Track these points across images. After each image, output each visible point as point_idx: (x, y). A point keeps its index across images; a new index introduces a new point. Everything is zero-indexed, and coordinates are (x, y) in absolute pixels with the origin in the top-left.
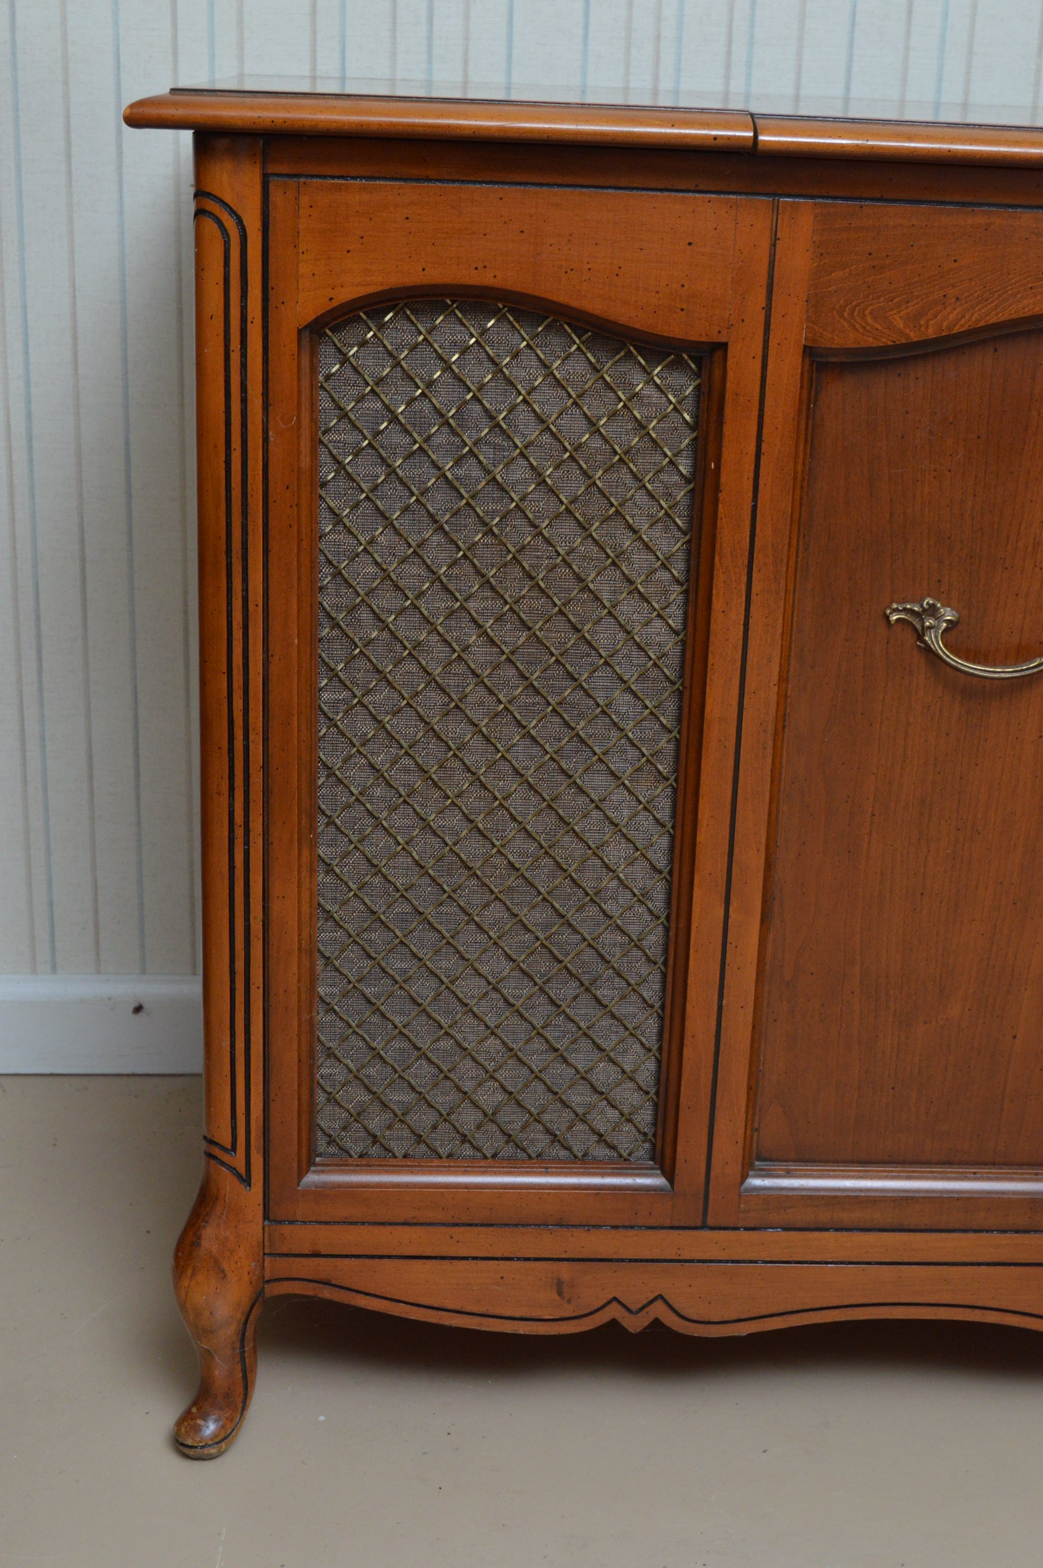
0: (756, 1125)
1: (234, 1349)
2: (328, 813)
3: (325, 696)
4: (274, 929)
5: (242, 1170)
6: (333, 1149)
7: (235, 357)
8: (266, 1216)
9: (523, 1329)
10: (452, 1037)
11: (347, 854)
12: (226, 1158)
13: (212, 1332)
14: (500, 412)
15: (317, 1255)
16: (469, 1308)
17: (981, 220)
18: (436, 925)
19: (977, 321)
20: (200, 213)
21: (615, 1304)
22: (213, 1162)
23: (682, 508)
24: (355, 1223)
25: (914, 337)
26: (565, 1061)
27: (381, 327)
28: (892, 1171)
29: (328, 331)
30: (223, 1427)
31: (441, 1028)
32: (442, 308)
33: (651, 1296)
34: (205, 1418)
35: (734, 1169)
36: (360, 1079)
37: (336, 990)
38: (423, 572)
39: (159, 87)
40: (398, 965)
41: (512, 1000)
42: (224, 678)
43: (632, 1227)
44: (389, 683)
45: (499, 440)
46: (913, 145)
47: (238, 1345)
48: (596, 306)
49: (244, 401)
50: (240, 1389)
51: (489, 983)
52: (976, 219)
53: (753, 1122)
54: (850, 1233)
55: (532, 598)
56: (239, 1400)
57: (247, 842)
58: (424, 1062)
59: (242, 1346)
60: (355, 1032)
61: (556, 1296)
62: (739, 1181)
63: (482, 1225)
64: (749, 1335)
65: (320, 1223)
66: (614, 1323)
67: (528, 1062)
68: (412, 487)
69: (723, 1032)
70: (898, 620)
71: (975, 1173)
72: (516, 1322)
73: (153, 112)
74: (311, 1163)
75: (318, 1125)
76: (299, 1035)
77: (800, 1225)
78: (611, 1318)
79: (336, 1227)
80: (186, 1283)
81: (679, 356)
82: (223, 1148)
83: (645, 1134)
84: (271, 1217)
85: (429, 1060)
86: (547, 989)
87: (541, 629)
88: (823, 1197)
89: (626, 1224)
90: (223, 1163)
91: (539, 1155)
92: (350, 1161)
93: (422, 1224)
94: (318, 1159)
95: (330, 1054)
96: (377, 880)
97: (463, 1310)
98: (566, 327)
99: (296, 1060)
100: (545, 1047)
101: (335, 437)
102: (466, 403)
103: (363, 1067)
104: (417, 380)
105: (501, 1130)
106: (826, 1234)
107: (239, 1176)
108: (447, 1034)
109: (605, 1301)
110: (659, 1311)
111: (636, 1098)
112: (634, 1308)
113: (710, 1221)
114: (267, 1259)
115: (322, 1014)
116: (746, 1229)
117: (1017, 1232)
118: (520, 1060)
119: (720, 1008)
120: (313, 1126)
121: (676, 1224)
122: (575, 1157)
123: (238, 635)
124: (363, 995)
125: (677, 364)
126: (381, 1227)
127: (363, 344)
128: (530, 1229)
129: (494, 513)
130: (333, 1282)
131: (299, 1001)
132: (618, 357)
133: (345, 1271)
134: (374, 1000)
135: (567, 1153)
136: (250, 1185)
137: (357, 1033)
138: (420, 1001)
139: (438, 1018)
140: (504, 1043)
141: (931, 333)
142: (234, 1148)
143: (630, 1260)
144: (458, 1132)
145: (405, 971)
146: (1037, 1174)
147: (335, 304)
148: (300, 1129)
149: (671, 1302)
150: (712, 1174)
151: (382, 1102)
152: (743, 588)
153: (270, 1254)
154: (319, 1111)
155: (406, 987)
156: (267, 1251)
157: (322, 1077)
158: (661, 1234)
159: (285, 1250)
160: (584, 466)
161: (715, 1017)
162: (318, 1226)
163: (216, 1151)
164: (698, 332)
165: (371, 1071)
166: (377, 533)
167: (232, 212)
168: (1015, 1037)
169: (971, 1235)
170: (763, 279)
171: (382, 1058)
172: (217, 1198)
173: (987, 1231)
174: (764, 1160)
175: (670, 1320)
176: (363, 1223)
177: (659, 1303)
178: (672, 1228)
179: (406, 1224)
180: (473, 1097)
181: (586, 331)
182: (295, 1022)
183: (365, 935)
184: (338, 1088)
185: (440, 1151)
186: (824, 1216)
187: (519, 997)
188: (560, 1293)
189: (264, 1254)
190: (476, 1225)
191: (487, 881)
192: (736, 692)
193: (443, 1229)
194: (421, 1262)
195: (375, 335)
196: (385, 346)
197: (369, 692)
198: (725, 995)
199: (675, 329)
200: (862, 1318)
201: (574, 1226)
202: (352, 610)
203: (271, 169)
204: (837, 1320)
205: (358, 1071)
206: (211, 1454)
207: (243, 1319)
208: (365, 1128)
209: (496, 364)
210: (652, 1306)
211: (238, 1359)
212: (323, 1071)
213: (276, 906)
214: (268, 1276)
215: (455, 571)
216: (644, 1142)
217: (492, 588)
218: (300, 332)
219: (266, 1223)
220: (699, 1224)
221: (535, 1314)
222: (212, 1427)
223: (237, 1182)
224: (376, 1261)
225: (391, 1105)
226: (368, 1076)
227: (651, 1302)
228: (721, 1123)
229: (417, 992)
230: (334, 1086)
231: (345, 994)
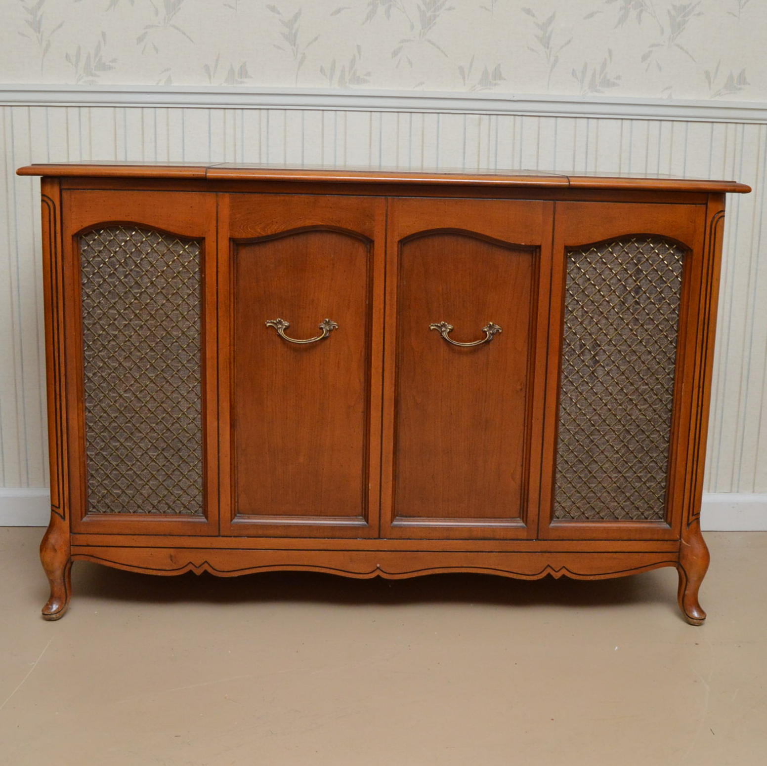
0: (236, 500)
1: (61, 580)
2: (88, 392)
3: (87, 353)
4: (70, 428)
5: (62, 514)
6: (94, 510)
7: (53, 244)
8: (71, 532)
9: (160, 574)
10: (133, 470)
11: (95, 406)
12: (57, 510)
13: (53, 572)
14: (137, 260)
15: (88, 546)
17: (282, 198)
18: (126, 430)
19: (284, 229)
20: (43, 201)
21: (190, 564)
22: (53, 512)
23: (198, 291)
24: (101, 534)
25: (264, 234)
26: (171, 478)
27: (100, 235)
29: (83, 237)
30: (58, 608)
31: (129, 466)
32: (118, 229)
33: (203, 562)
34: (52, 605)
35: (228, 515)
36: (103, 485)
37: (93, 453)
38: (115, 312)
39: (27, 164)
40: (114, 444)
41: (152, 457)
42: (52, 346)
43: (195, 536)
44: (107, 349)
45: (138, 270)
46: (253, 175)
47: (62, 578)
48: (163, 227)
49: (56, 258)
50: (64, 596)
51: (144, 450)
52: (280, 198)
53: (235, 499)
54: (270, 538)
55: (151, 320)
56: (64, 599)
57: (60, 400)
58: (124, 479)
59: (64, 580)
60: (100, 468)
61: (170, 561)
62: (230, 519)
63: (144, 535)
64: (238, 576)
65: (89, 534)
66: (191, 572)
67: (158, 478)
68: (111, 285)
69: (220, 465)
70: (269, 326)
72: (157, 571)
73: (24, 171)
74: (86, 514)
75: (89, 501)
76: (80, 466)
77: (252, 535)
78: (189, 569)
79: (94, 535)
80: (43, 553)
81: (193, 243)
82: (56, 507)
83: (199, 505)
84: (73, 532)
86: (163, 452)
87: (154, 330)
88: (259, 525)
89: (193, 535)
90: (57, 513)
91: (164, 512)
92: (100, 513)
93: (124, 535)
94: (89, 513)
95: (92, 476)
96: (105, 415)
97: (140, 566)
98: (158, 234)
99: (79, 475)
100: (164, 473)
101: (87, 269)
102: (127, 258)
103: (104, 480)
104: (112, 251)
105: (151, 503)
106: (262, 539)
107: (61, 516)
108: (130, 468)
109: (187, 563)
110: (206, 567)
111: (196, 492)
112: (198, 566)
113: (222, 534)
114: (72, 547)
115: (89, 461)
116: (235, 537)
117: (328, 538)
118: (155, 478)
119: (219, 457)
120: (87, 502)
121: (210, 535)
122: (176, 513)
123: (56, 331)
124: (102, 454)
125: (192, 245)
127: (94, 240)
128: (161, 536)
129: (137, 293)
130: (95, 556)
131: (79, 454)
132: (174, 243)
133: (98, 551)
134: (106, 457)
135: (173, 511)
136: (65, 520)
138: (121, 457)
139: (128, 463)
140: (150, 472)
141: (269, 233)
142: (59, 507)
143: (195, 548)
144: (137, 504)
145: (116, 446)
146: (335, 518)
147: (83, 227)
148: (81, 501)
149: (210, 563)
150: (221, 516)
151: (110, 493)
152: (216, 314)
153: (73, 545)
154: (89, 496)
155: (116, 452)
157: (90, 484)
158: (205, 538)
159: (77, 544)
160: (165, 277)
161: (217, 460)
163: (54, 508)
164: (195, 234)
166: (101, 299)
167: (51, 200)
168: (323, 469)
170: (215, 218)
171: (110, 477)
174: (241, 513)
175: (210, 570)
176: (104, 534)
177: (206, 565)
178: (208, 536)
179: (118, 534)
180: (141, 491)
181: (163, 235)
182: (78, 461)
183: (102, 434)
184: (95, 488)
185: (131, 511)
186: (260, 532)
187: (154, 456)
188: (171, 560)
189: (71, 545)
190: (142, 535)
191: (141, 415)
192: (216, 349)
193: (130, 536)
194: (123, 548)
195: (98, 238)
196: (101, 240)
197: (100, 351)
198: (220, 452)
199: (188, 233)
200: (276, 570)
201: (175, 535)
202: (95, 324)
203: (63, 187)
204: (267, 571)
205: (102, 482)
206: (53, 618)
207: (64, 568)
208: (105, 502)
209: (136, 246)
210: (203, 565)
211: (63, 584)
212: (91, 482)
213: (70, 422)
214: (72, 553)
215: (127, 312)
216: (200, 507)
217: (138, 317)
218: (73, 236)
219: (71, 534)
220: (217, 534)
221: (164, 568)
222: (55, 607)
223: (60, 518)
224: (108, 548)
225: (113, 494)
226: (105, 484)
227: (203, 563)
228: (222, 499)
229: (120, 454)
230: (94, 487)
231: (96, 454)
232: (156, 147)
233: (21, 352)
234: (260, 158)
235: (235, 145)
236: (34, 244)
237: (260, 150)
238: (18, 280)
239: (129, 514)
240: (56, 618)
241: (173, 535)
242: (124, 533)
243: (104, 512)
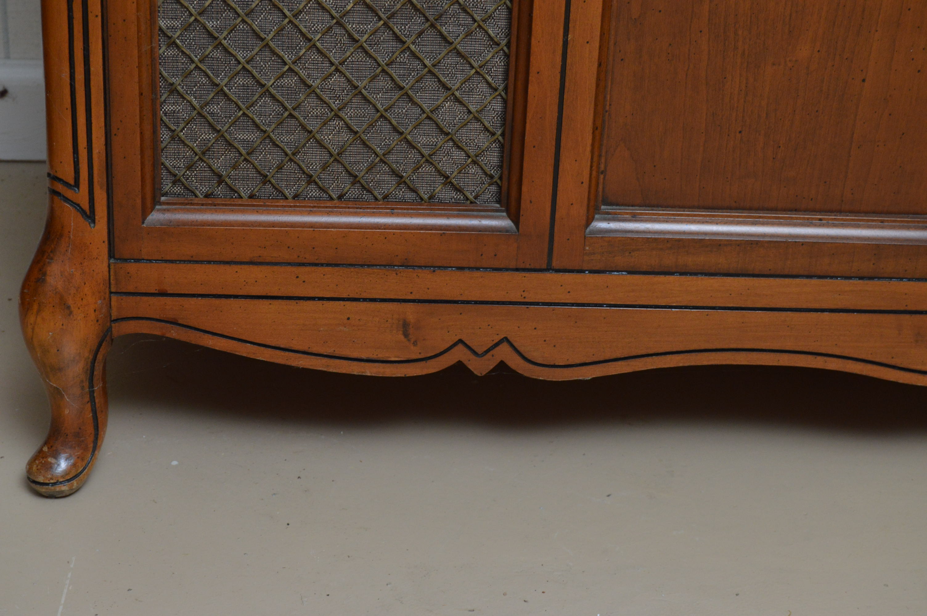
0: (602, 167)
1: (83, 388)
5: (86, 206)
6: (177, 189)
8: (111, 254)
9: (370, 370)
10: (296, 74)
12: (69, 193)
13: (60, 369)
15: (163, 294)
16: (315, 350)
21: (460, 347)
22: (57, 199)
24: (201, 262)
26: (411, 100)
28: (738, 217)
30: (74, 465)
31: (285, 63)
33: (497, 339)
34: (56, 456)
35: (580, 211)
36: (204, 117)
37: (177, 23)
41: (356, 36)
43: (478, 269)
47: (86, 384)
50: (90, 429)
51: (333, 18)
53: (599, 164)
54: (695, 277)
56: (91, 439)
58: (268, 100)
59: (91, 386)
60: (197, 67)
61: (402, 337)
62: (584, 222)
63: (328, 265)
64: (593, 379)
65: (166, 261)
66: (460, 366)
67: (372, 100)
69: (568, 67)
71: (820, 220)
72: (363, 364)
74: (155, 202)
75: (163, 164)
76: (139, 67)
77: (644, 268)
78: (457, 360)
79: (182, 266)
80: (31, 319)
82: (66, 184)
83: (492, 177)
84: (117, 256)
85: (273, 97)
86: (391, 24)
88: (668, 240)
89: (472, 265)
90: (67, 200)
91: (385, 197)
92: (196, 201)
93: (268, 264)
94: (163, 199)
95: (173, 90)
97: (310, 351)
99: (137, 92)
100: (390, 85)
103: (207, 104)
105: (347, 171)
106: (671, 278)
107: (83, 212)
108: (290, 69)
109: (451, 343)
110: (504, 354)
111: (483, 140)
112: (480, 351)
113: (555, 264)
114: (114, 298)
115: (163, 48)
116: (592, 272)
117: (861, 278)
118: (365, 98)
119: (565, 43)
120: (157, 164)
121: (522, 266)
122: (422, 199)
124: (205, 28)
126: (227, 267)
128: (375, 270)
130: (180, 322)
131: (139, 31)
133: (192, 311)
134: (216, 35)
135: (413, 195)
136: (94, 222)
137: (200, 69)
138: (263, 35)
139: (282, 53)
140: (348, 80)
142: (77, 184)
143: (476, 302)
144: (304, 173)
146: (882, 222)
148: (143, 164)
149: (515, 344)
150: (557, 216)
151: (226, 141)
153: (116, 293)
154: (162, 150)
155: (249, 21)
156: (113, 290)
157: (165, 114)
158: (507, 275)
159: (131, 289)
161: (559, 52)
162: (164, 265)
163: (60, 187)
165: (215, 108)
168: (864, 80)
169: (815, 281)
171: (225, 95)
172: (61, 236)
173: (832, 277)
174: (611, 204)
175: (515, 363)
176: (209, 262)
177: (505, 347)
178: (517, 270)
179: (252, 263)
180: (318, 136)
182: (136, 52)
184: (182, 126)
185: (286, 192)
186: (669, 260)
187: (363, 33)
188: (406, 335)
189: (111, 293)
190: (322, 265)
193: (289, 269)
194: (266, 302)
198: (571, 29)
200: (705, 363)
201: (420, 267)
204: (681, 365)
205: (202, 108)
206: (62, 492)
207: (91, 357)
208: (210, 167)
210: (497, 349)
211: (87, 398)
212: (168, 108)
214: (115, 314)
216: (490, 184)
219: (112, 261)
220: (544, 266)
221: (382, 355)
222: (63, 465)
223: (81, 219)
224: (224, 301)
225: (236, 144)
226: (212, 114)
227: (497, 345)
228: (566, 164)
229: (260, 27)
230: (177, 124)
231: (187, 28)
239: (282, 203)
240: (68, 493)
241: (413, 267)
242: (268, 259)
243: (207, 196)
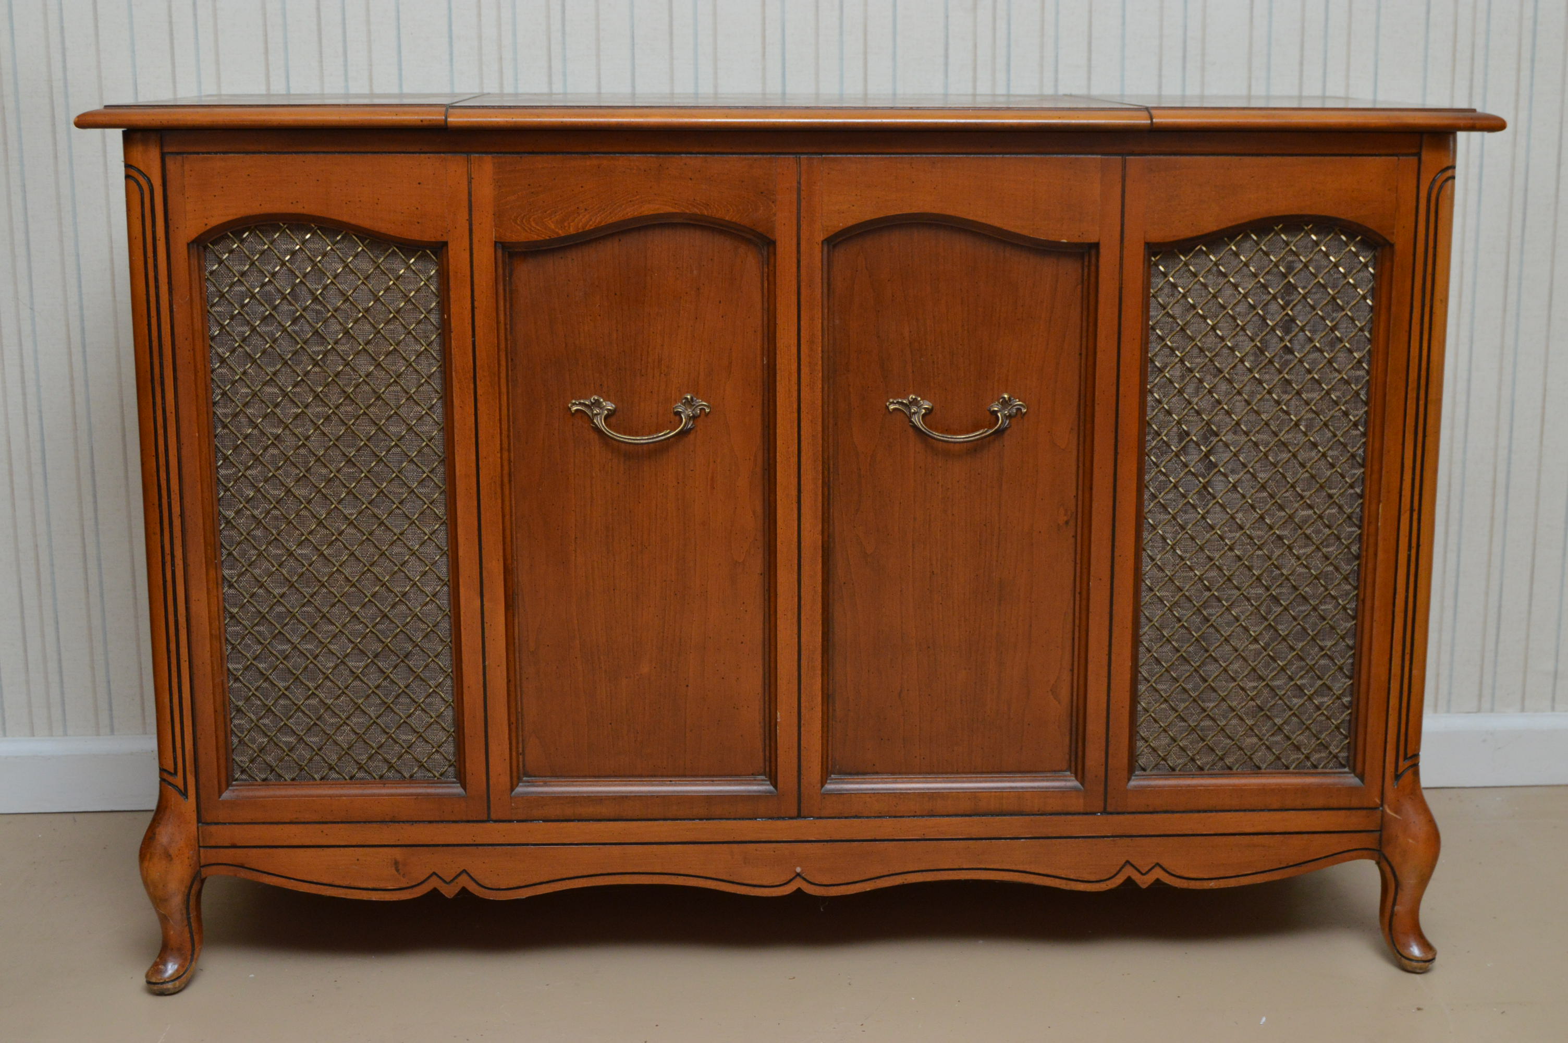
0: (520, 751)
1: (182, 914)
2: (228, 547)
3: (223, 472)
4: (193, 622)
5: (182, 788)
6: (244, 777)
7: (150, 261)
8: (199, 820)
9: (375, 897)
10: (318, 696)
11: (242, 574)
12: (171, 780)
13: (166, 900)
14: (318, 290)
15: (234, 846)
16: (337, 883)
17: (595, 162)
18: (302, 620)
19: (600, 222)
20: (127, 177)
21: (434, 877)
22: (163, 783)
23: (436, 346)
24: (259, 823)
25: (562, 233)
26: (393, 711)
27: (242, 241)
28: (615, 781)
29: (209, 245)
30: (177, 970)
31: (310, 689)
32: (277, 228)
33: (459, 871)
34: (165, 964)
35: (505, 779)
36: (259, 727)
37: (240, 666)
38: (276, 390)
39: (93, 105)
40: (280, 647)
41: (354, 670)
42: (154, 459)
43: (442, 822)
44: (261, 462)
45: (318, 307)
46: (539, 120)
47: (184, 912)
48: (366, 223)
49: (157, 287)
50: (189, 945)
51: (339, 658)
52: (591, 162)
53: (517, 748)
54: (587, 823)
55: (346, 405)
56: (189, 953)
57: (173, 565)
58: (300, 714)
59: (188, 913)
60: (253, 694)
61: (394, 872)
62: (509, 788)
63: (342, 822)
64: (527, 898)
65: (235, 823)
66: (435, 892)
67: (367, 712)
68: (267, 338)
69: (487, 683)
70: (577, 410)
71: (671, 781)
72: (370, 892)
73: (90, 119)
74: (228, 785)
75: (234, 759)
76: (214, 694)
77: (553, 818)
78: (432, 888)
79: (245, 826)
80: (146, 864)
81: (425, 252)
82: (169, 773)
83: (450, 761)
84: (203, 821)
85: (303, 712)
86: (376, 661)
87: (353, 424)
88: (567, 797)
89: (438, 819)
90: (170, 784)
91: (381, 777)
92: (255, 783)
93: (304, 823)
94: (234, 783)
95: (239, 710)
96: (261, 591)
97: (333, 883)
98: (354, 237)
99: (212, 710)
100: (378, 701)
101: (219, 309)
102: (296, 285)
103: (261, 718)
104: (266, 273)
105: (355, 761)
106: (571, 824)
107: (180, 791)
108: (313, 693)
109: (428, 875)
110: (464, 881)
111: (442, 736)
112: (448, 880)
113: (493, 816)
114: (202, 850)
115: (232, 682)
116: (518, 821)
117: (701, 819)
118: (363, 711)
119: (484, 667)
120: (229, 761)
121: (471, 819)
122: (405, 777)
123: (161, 431)
124: (258, 668)
125: (423, 257)
126: (275, 826)
127: (231, 252)
128: (375, 825)
129: (318, 353)
130: (246, 866)
131: (213, 670)
132: (388, 253)
133: (254, 858)
134: (265, 672)
135: (398, 775)
136: (187, 797)
137: (256, 696)
138: (294, 672)
139: (308, 683)
140: (352, 700)
141: (572, 231)
142: (176, 773)
143: (443, 845)
144: (326, 762)
145: (284, 651)
146: (713, 781)
147: (208, 227)
148: (218, 759)
149: (472, 874)
150: (491, 783)
151: (275, 743)
152: (472, 392)
153: (204, 847)
154: (233, 750)
155: (285, 662)
156: (201, 845)
157: (235, 726)
158: (461, 826)
159: (213, 843)
160: (372, 321)
161: (481, 673)
162: (233, 826)
163: (166, 776)
164: (429, 236)
165: (266, 721)
166: (247, 367)
167: (144, 175)
168: (687, 686)
169: (669, 822)
170: (465, 203)
171: (273, 712)
172: (166, 807)
173: (681, 819)
174: (530, 776)
175: (472, 888)
176: (264, 823)
177: (464, 877)
178: (468, 821)
179: (291, 823)
180: (334, 738)
181: (366, 239)
182: (210, 684)
183: (256, 628)
184: (246, 733)
185: (316, 776)
186: (569, 811)
187: (358, 668)
188: (397, 870)
189: (200, 847)
190: (338, 823)
191: (332, 590)
192: (474, 457)
193: (316, 826)
194: (302, 850)
195: (238, 246)
196: (245, 253)
197: (248, 468)
198: (487, 658)
199: (414, 234)
200: (602, 884)
201: (403, 822)
202: (236, 415)
203: (166, 150)
204: (586, 886)
205: (258, 721)
206: (168, 989)
207: (187, 891)
208: (265, 761)
209: (312, 261)
210: (460, 878)
211: (186, 923)
212: (236, 722)
213: (194, 608)
214: (203, 862)
215: (298, 389)
216: (450, 766)
217: (322, 400)
218: (188, 244)
219: (200, 824)
220: (486, 819)
221: (382, 885)
222: (171, 968)
223: (179, 796)
224: (274, 850)
225: (281, 745)
226: (265, 725)
227: (459, 875)
228: (493, 747)
229: (293, 666)
230: (242, 732)
231: (246, 668)
232: (345, 65)
233: (93, 472)
234: (550, 83)
235: (501, 59)
236: (112, 260)
237: (550, 67)
238: (83, 329)
239: (311, 782)
240: (172, 991)
241: (398, 822)
242: (303, 820)
243: (264, 780)
